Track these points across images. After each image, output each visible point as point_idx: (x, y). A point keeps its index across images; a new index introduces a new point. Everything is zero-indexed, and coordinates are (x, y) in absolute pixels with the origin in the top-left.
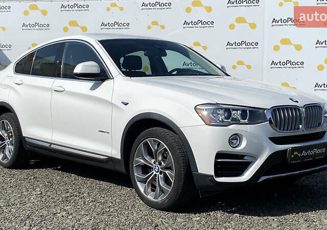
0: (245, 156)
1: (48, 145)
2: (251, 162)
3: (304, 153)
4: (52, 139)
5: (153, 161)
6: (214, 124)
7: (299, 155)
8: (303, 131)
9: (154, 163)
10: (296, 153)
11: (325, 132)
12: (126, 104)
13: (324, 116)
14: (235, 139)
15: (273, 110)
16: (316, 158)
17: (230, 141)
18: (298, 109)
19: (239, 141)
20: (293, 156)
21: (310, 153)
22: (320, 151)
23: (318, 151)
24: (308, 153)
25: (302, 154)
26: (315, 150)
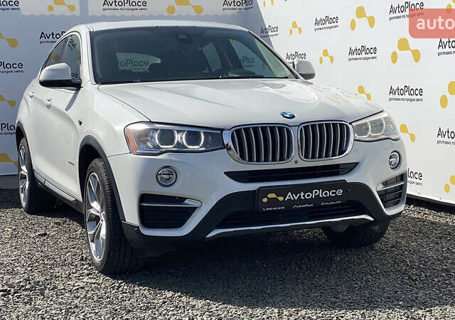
0: (185, 199)
1: (44, 181)
2: (196, 208)
3: (289, 196)
6: (141, 152)
7: (281, 199)
8: (296, 162)
10: (272, 196)
11: (357, 163)
12: (81, 123)
13: (354, 140)
14: (168, 175)
15: (236, 131)
16: (323, 204)
17: (159, 177)
18: (287, 129)
19: (175, 176)
20: (265, 200)
21: (304, 196)
22: (330, 194)
23: (326, 194)
24: (300, 196)
25: (287, 198)
26: (316, 192)
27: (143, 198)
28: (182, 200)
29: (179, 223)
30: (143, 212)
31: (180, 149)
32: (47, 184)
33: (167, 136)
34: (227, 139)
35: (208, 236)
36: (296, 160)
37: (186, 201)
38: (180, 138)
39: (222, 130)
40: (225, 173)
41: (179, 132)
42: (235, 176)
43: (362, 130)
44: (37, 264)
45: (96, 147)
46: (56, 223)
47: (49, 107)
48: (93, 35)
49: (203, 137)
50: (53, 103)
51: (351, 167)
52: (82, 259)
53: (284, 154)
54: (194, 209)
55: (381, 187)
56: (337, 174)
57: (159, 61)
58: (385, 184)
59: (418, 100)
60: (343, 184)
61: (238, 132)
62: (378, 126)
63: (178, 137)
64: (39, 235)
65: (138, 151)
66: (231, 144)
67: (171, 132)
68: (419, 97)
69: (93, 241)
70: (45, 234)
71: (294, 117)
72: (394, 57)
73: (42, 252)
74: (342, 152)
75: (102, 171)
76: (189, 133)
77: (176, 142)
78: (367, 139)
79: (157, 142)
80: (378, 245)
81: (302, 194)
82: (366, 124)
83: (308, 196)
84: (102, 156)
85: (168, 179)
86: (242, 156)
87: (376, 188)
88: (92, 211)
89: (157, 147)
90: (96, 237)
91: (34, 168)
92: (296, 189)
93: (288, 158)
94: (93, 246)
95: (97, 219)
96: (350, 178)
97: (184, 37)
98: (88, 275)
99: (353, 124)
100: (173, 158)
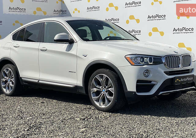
0: (151, 81)
1: (37, 81)
4: (40, 78)
5: (101, 87)
6: (136, 65)
7: (179, 81)
8: (181, 68)
9: (102, 88)
10: (178, 80)
11: (193, 69)
14: (147, 73)
16: (189, 82)
17: (144, 74)
18: (178, 56)
20: (176, 81)
21: (185, 80)
23: (189, 79)
26: (187, 78)
27: (138, 81)
28: (150, 82)
30: (137, 86)
31: (147, 64)
35: (159, 94)
37: (152, 82)
39: (161, 57)
40: (164, 72)
42: (166, 73)
47: (44, 50)
48: (68, 22)
49: (153, 59)
50: (50, 49)
54: (154, 85)
56: (189, 72)
61: (166, 58)
64: (41, 102)
74: (190, 65)
77: (144, 61)
79: (140, 61)
88: (95, 89)
92: (183, 78)
96: (194, 74)
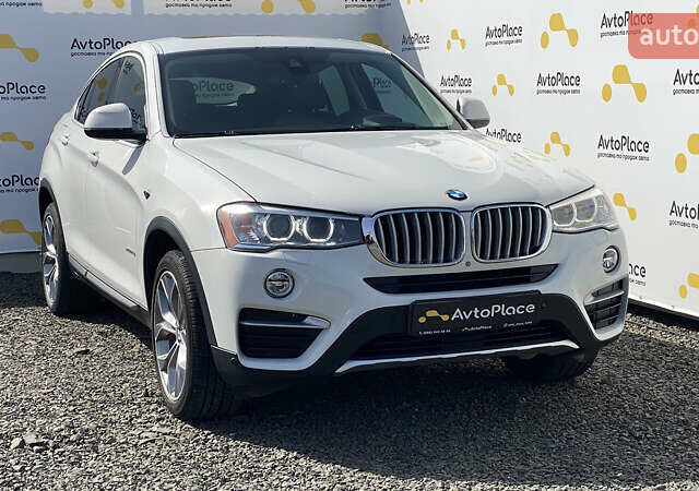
0: (306, 316)
1: (83, 272)
2: (321, 330)
3: (458, 314)
6: (242, 246)
7: (445, 318)
8: (468, 264)
10: (432, 313)
11: (556, 266)
12: (147, 196)
13: (553, 231)
14: (281, 282)
15: (381, 218)
16: (506, 325)
17: (268, 285)
18: (456, 216)
19: (291, 283)
20: (422, 320)
21: (479, 314)
22: (517, 310)
23: (511, 311)
24: (473, 313)
25: (454, 316)
26: (496, 309)
27: (245, 314)
28: (301, 317)
29: (296, 352)
30: (244, 335)
31: (300, 243)
32: (89, 276)
33: (279, 224)
34: (368, 229)
35: (338, 371)
36: (468, 261)
37: (307, 320)
38: (299, 226)
39: (361, 217)
40: (365, 279)
41: (296, 218)
42: (379, 284)
43: (564, 215)
44: (81, 401)
45: (173, 234)
46: (101, 333)
47: (95, 164)
48: (163, 60)
49: (332, 226)
50: (102, 159)
51: (547, 271)
52: (147, 395)
53: (451, 252)
54: (318, 331)
55: (590, 300)
56: (527, 281)
57: (251, 90)
58: (597, 294)
59: (642, 158)
60: (536, 297)
61: (384, 219)
62: (587, 208)
63: (296, 225)
64: (78, 353)
65: (237, 246)
66: (373, 236)
67: (286, 218)
68: (643, 154)
69: (164, 370)
70: (87, 352)
71: (465, 197)
72: (607, 93)
73: (86, 381)
74: (534, 249)
75: (182, 270)
76: (312, 221)
77: (292, 232)
78: (570, 229)
79: (265, 231)
80: (581, 380)
81: (476, 311)
82: (569, 207)
83: (485, 313)
84: (181, 246)
85: (281, 287)
86: (390, 255)
87: (582, 301)
88: (163, 326)
89: (265, 240)
90: (170, 364)
91: (68, 250)
92: (467, 304)
93: (456, 257)
94: (165, 377)
95: (171, 338)
96: (545, 288)
97: (298, 65)
98: (159, 420)
99: (552, 208)
100: (288, 257)
